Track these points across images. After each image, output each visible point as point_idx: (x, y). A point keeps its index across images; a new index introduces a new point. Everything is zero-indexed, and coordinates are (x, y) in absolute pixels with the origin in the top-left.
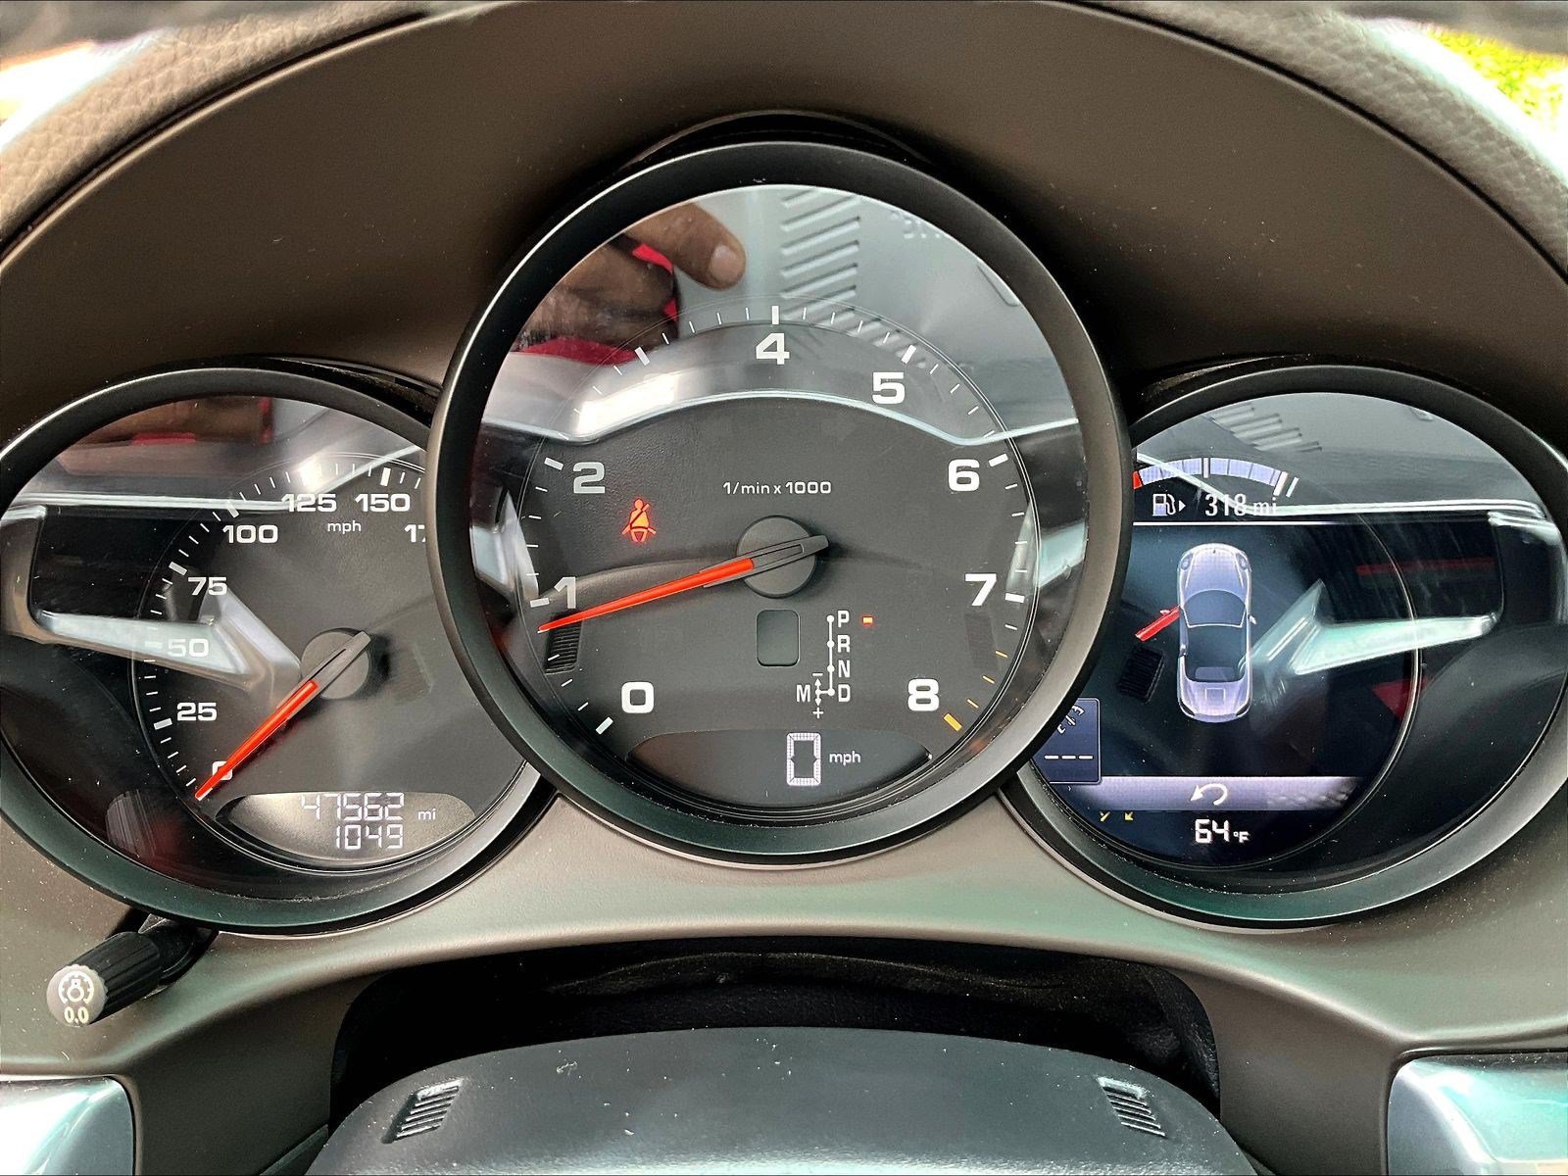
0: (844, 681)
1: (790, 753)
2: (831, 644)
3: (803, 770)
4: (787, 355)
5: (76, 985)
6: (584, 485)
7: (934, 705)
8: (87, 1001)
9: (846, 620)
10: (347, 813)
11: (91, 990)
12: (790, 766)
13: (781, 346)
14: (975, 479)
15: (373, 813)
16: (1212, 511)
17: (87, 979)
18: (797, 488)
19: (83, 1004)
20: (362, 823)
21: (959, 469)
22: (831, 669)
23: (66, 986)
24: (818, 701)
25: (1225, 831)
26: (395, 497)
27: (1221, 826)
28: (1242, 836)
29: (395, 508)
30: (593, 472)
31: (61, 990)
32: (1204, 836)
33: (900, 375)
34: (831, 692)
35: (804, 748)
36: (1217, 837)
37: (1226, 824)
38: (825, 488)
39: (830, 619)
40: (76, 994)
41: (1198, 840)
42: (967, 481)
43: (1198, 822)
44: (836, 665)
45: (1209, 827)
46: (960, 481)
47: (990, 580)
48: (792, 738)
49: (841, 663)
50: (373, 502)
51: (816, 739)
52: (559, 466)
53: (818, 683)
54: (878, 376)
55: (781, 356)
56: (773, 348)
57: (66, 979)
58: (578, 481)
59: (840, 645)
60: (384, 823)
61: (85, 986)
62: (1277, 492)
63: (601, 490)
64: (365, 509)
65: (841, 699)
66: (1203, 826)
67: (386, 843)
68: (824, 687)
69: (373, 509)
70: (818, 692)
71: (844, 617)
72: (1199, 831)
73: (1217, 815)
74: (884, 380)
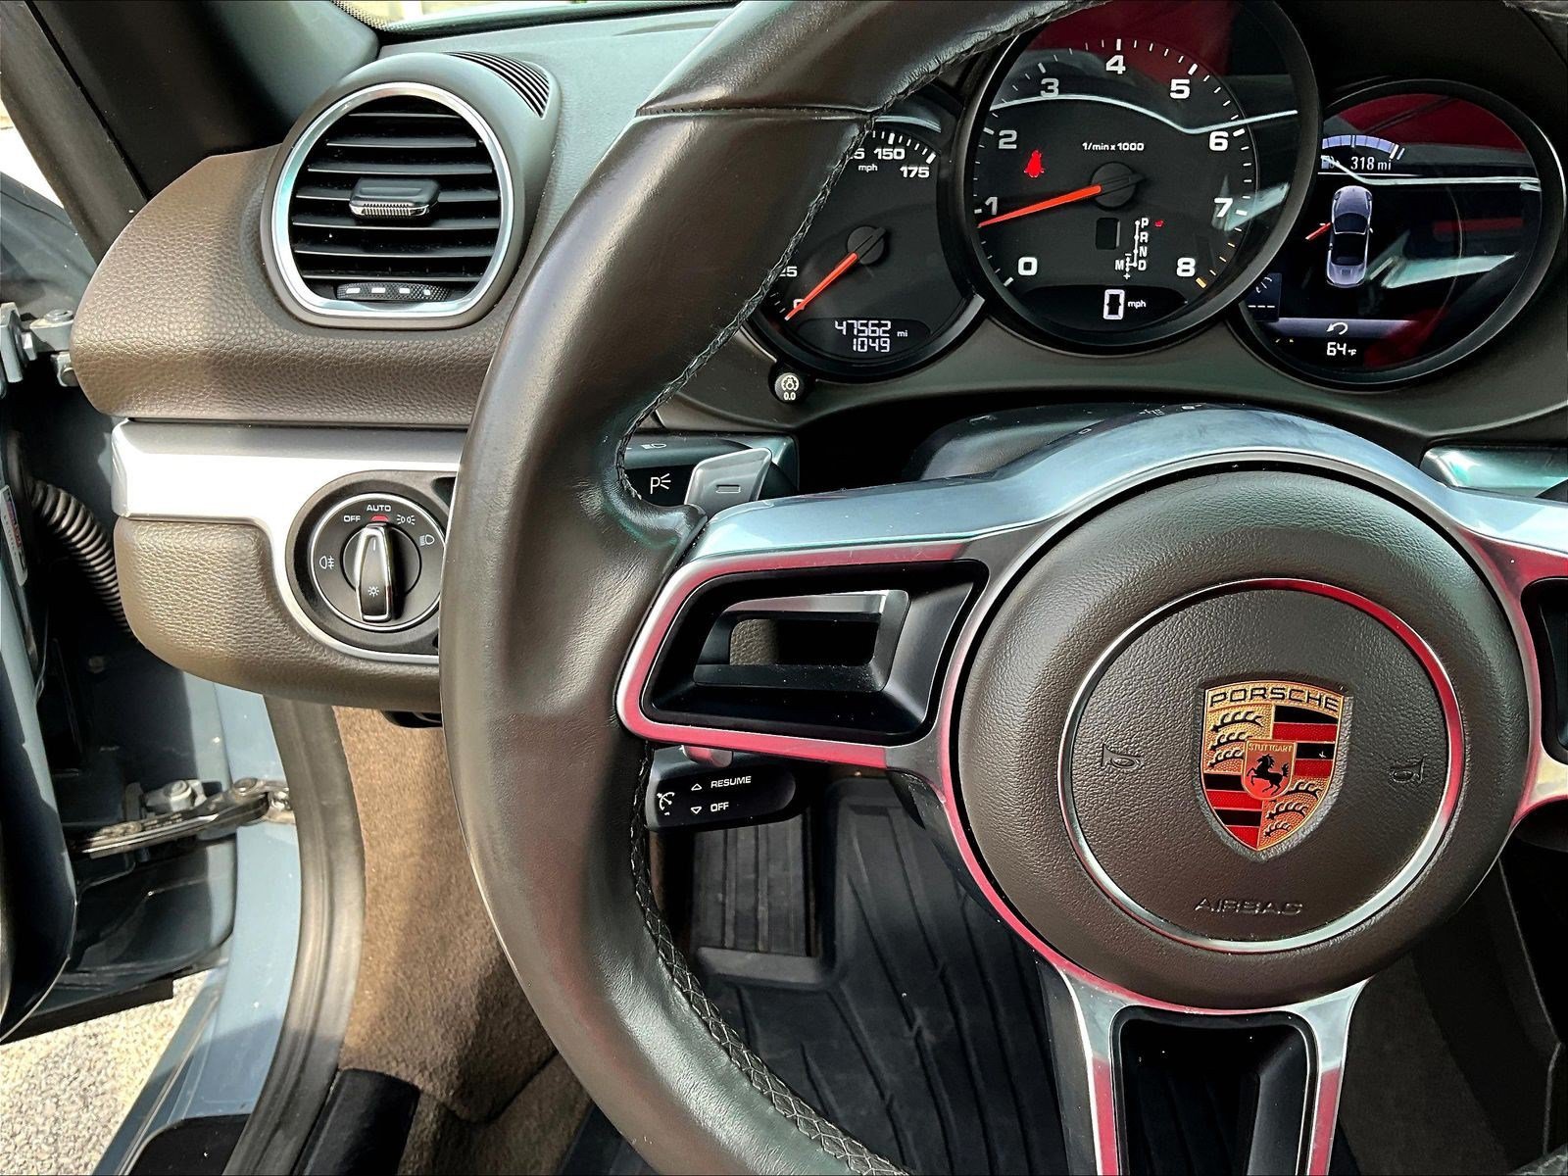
0: (1143, 258)
1: (1107, 300)
2: (1136, 237)
3: (1114, 310)
4: (1124, 68)
5: (790, 382)
6: (1005, 143)
7: (1191, 273)
8: (795, 389)
9: (1146, 224)
10: (859, 331)
11: (797, 384)
12: (1106, 309)
13: (1121, 62)
14: (1225, 143)
15: (874, 332)
16: (1354, 166)
17: (795, 379)
18: (1124, 146)
19: (793, 390)
20: (868, 337)
21: (1217, 137)
22: (1136, 251)
23: (786, 382)
24: (1127, 270)
25: (1344, 349)
26: (896, 150)
27: (1342, 346)
28: (1353, 352)
29: (896, 157)
30: (1010, 136)
31: (783, 384)
32: (1331, 351)
33: (1187, 81)
34: (1135, 264)
35: (1114, 299)
36: (1339, 352)
37: (1345, 345)
38: (1141, 147)
39: (1137, 223)
40: (790, 385)
41: (1329, 353)
42: (1220, 144)
43: (1329, 344)
44: (1139, 249)
45: (1335, 346)
46: (1217, 144)
47: (1229, 202)
48: (1108, 293)
49: (1141, 248)
50: (884, 153)
51: (1122, 294)
52: (992, 132)
53: (1128, 259)
54: (1174, 82)
55: (1121, 69)
56: (1116, 64)
57: (785, 379)
58: (1002, 141)
59: (1142, 238)
60: (880, 337)
61: (794, 382)
62: (1392, 157)
63: (1014, 147)
64: (880, 157)
65: (1140, 268)
66: (1332, 346)
67: (881, 347)
68: (1132, 261)
69: (884, 158)
70: (1128, 264)
71: (1145, 221)
72: (1329, 349)
73: (1340, 340)
74: (1178, 85)
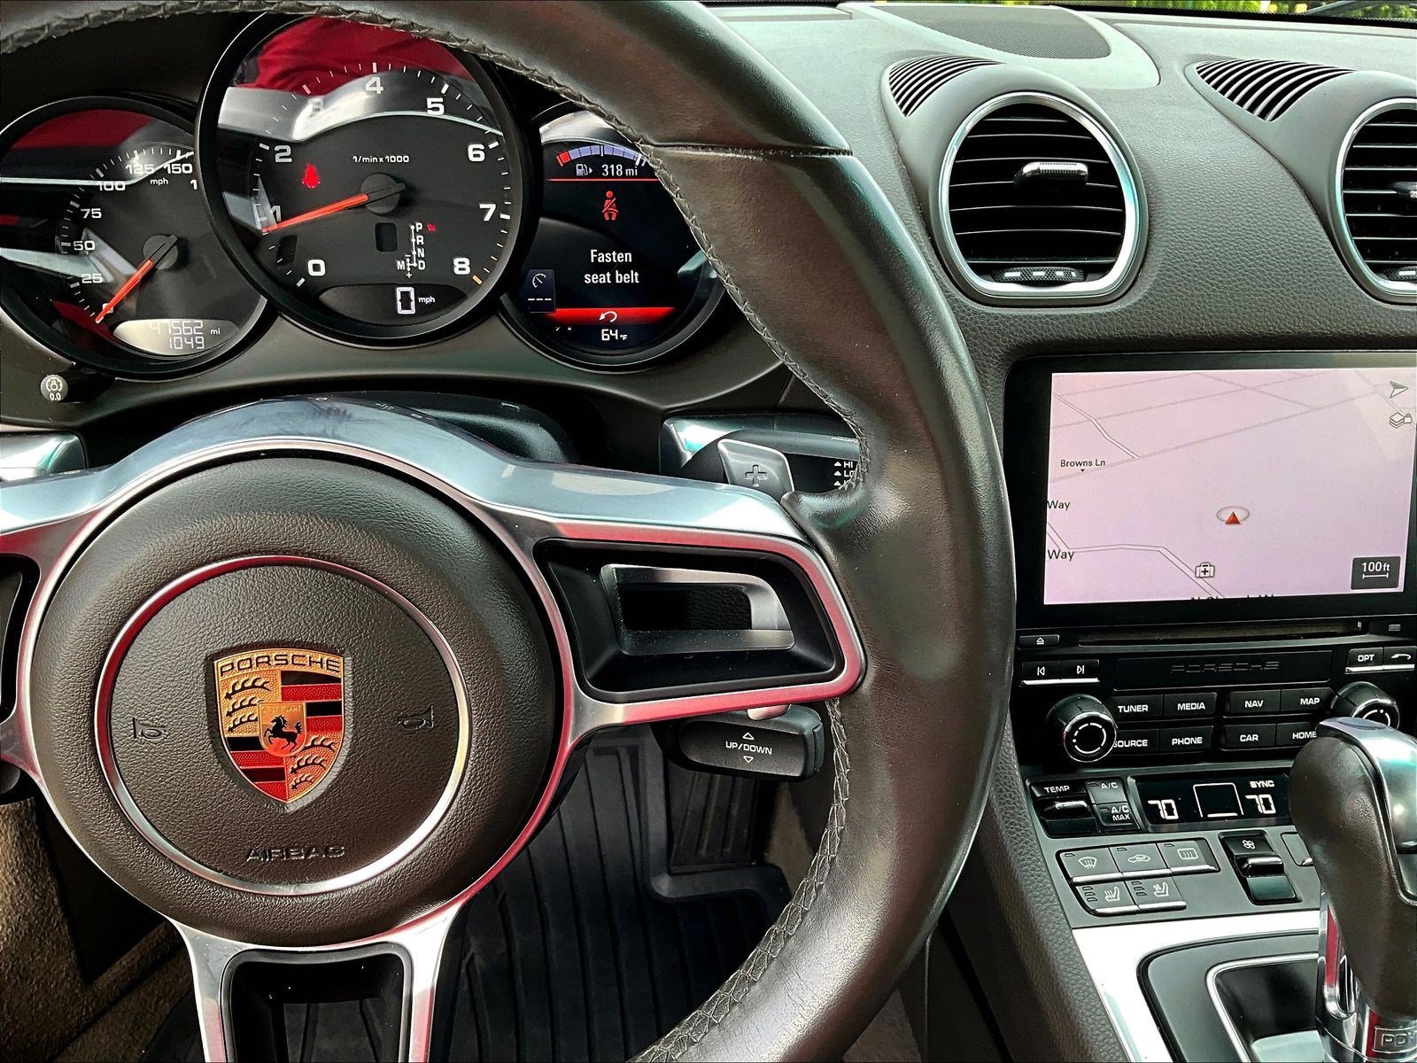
0: (421, 258)
1: (399, 297)
2: (413, 240)
3: (406, 306)
4: (382, 89)
5: (54, 383)
6: (281, 157)
7: (468, 271)
8: (60, 390)
9: (421, 228)
10: (174, 331)
11: (61, 385)
12: (399, 304)
13: (379, 83)
14: (482, 154)
15: (187, 330)
16: (605, 173)
17: (59, 380)
18: (392, 159)
19: (57, 391)
20: (183, 336)
21: (474, 149)
22: (414, 253)
23: (50, 383)
24: (409, 269)
25: (616, 335)
26: (184, 165)
27: (614, 332)
28: (624, 337)
29: (185, 172)
30: (285, 151)
31: (47, 386)
32: (606, 337)
33: (441, 100)
34: (415, 265)
35: (405, 295)
36: (613, 338)
37: (616, 331)
38: (406, 159)
39: (412, 227)
40: (54, 387)
41: (603, 339)
42: (478, 156)
43: (603, 330)
44: (416, 251)
45: (608, 332)
46: (475, 156)
47: (492, 207)
48: (399, 290)
49: (419, 250)
50: (173, 168)
51: (411, 290)
52: (267, 148)
53: (408, 260)
54: (429, 100)
55: (379, 90)
56: (374, 85)
57: (49, 381)
58: (277, 156)
59: (418, 241)
60: (193, 335)
61: (59, 384)
62: (637, 163)
63: (290, 160)
64: (169, 172)
65: (420, 268)
66: (605, 332)
67: (196, 345)
68: (411, 262)
69: (173, 172)
70: (409, 265)
71: (419, 226)
72: (603, 335)
73: (613, 327)
74: (432, 103)
